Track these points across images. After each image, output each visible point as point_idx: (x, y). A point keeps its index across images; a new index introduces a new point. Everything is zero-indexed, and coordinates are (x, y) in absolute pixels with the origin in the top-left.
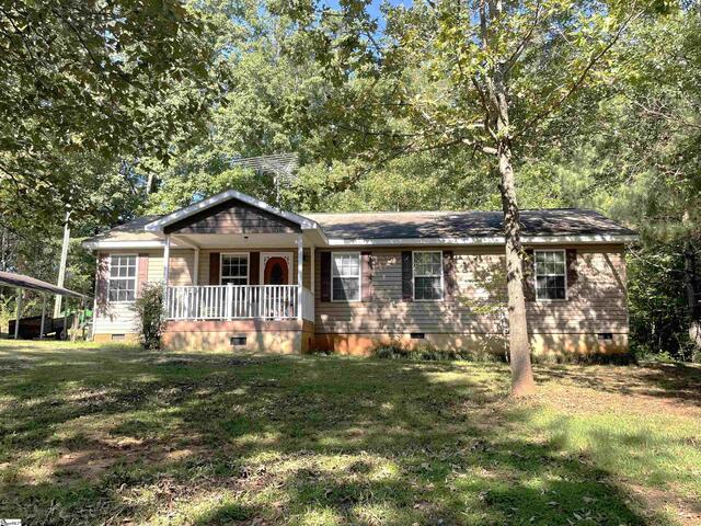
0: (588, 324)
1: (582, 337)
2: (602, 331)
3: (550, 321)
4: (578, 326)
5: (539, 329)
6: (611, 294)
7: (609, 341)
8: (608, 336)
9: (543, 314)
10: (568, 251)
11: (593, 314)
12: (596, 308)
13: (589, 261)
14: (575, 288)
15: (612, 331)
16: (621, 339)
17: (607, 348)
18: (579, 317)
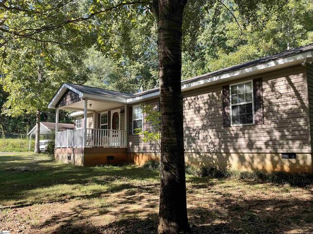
0: (272, 143)
1: (268, 156)
2: (285, 151)
3: (242, 142)
4: (263, 147)
5: (235, 149)
6: (293, 114)
7: (293, 161)
8: (292, 155)
9: (237, 136)
10: (255, 81)
11: (277, 134)
12: (279, 129)
13: (273, 86)
14: (260, 112)
15: (295, 150)
16: (304, 158)
17: (292, 166)
18: (265, 138)
